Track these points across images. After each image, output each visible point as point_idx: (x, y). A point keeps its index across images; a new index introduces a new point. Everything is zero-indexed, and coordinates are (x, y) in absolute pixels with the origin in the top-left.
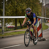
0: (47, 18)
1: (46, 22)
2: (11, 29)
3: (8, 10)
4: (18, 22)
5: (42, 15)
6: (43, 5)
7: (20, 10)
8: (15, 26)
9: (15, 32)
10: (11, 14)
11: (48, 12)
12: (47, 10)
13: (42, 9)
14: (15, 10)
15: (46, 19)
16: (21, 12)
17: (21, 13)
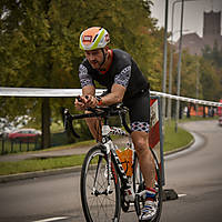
1: (180, 117)
2: (24, 146)
3: (8, 57)
4: (53, 113)
5: (165, 83)
6: (170, 39)
7: (64, 60)
8: (40, 132)
9: (42, 158)
10: (24, 77)
11: (189, 73)
12: (189, 63)
13: (163, 59)
14: (41, 61)
15: (181, 101)
16: (68, 69)
17: (71, 71)
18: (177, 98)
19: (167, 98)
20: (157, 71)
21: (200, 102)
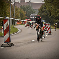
0: (16, 19)
1: (15, 24)
6: (12, 3)
13: (10, 9)
18: (14, 19)
19: (11, 19)
20: (8, 12)
21: (20, 20)
